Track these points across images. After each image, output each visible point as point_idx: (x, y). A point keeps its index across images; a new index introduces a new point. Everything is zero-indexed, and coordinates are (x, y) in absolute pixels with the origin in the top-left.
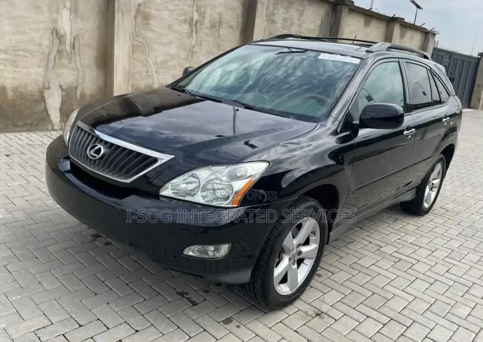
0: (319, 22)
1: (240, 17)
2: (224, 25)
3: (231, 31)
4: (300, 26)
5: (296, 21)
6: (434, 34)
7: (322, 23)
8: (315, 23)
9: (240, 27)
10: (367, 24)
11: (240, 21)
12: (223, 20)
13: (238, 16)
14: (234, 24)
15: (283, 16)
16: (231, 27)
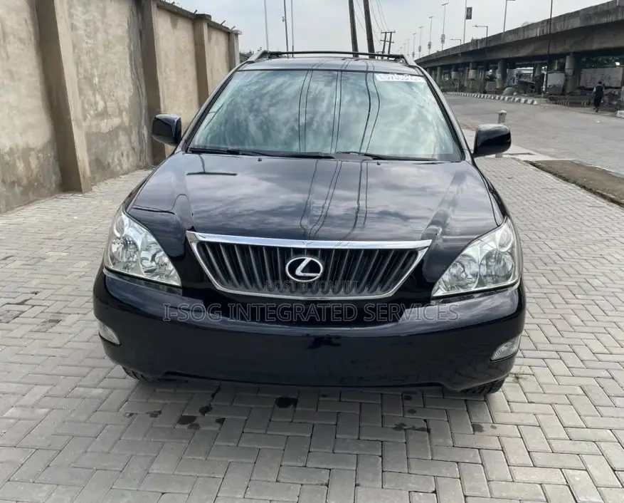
0: (126, 25)
1: (29, 22)
2: (11, 37)
3: (22, 47)
4: (105, 31)
5: (99, 24)
6: (237, 35)
7: (129, 27)
8: (121, 25)
9: (33, 38)
10: (174, 25)
11: (31, 29)
12: (8, 30)
13: (26, 21)
14: (24, 35)
15: (83, 17)
16: (21, 40)
